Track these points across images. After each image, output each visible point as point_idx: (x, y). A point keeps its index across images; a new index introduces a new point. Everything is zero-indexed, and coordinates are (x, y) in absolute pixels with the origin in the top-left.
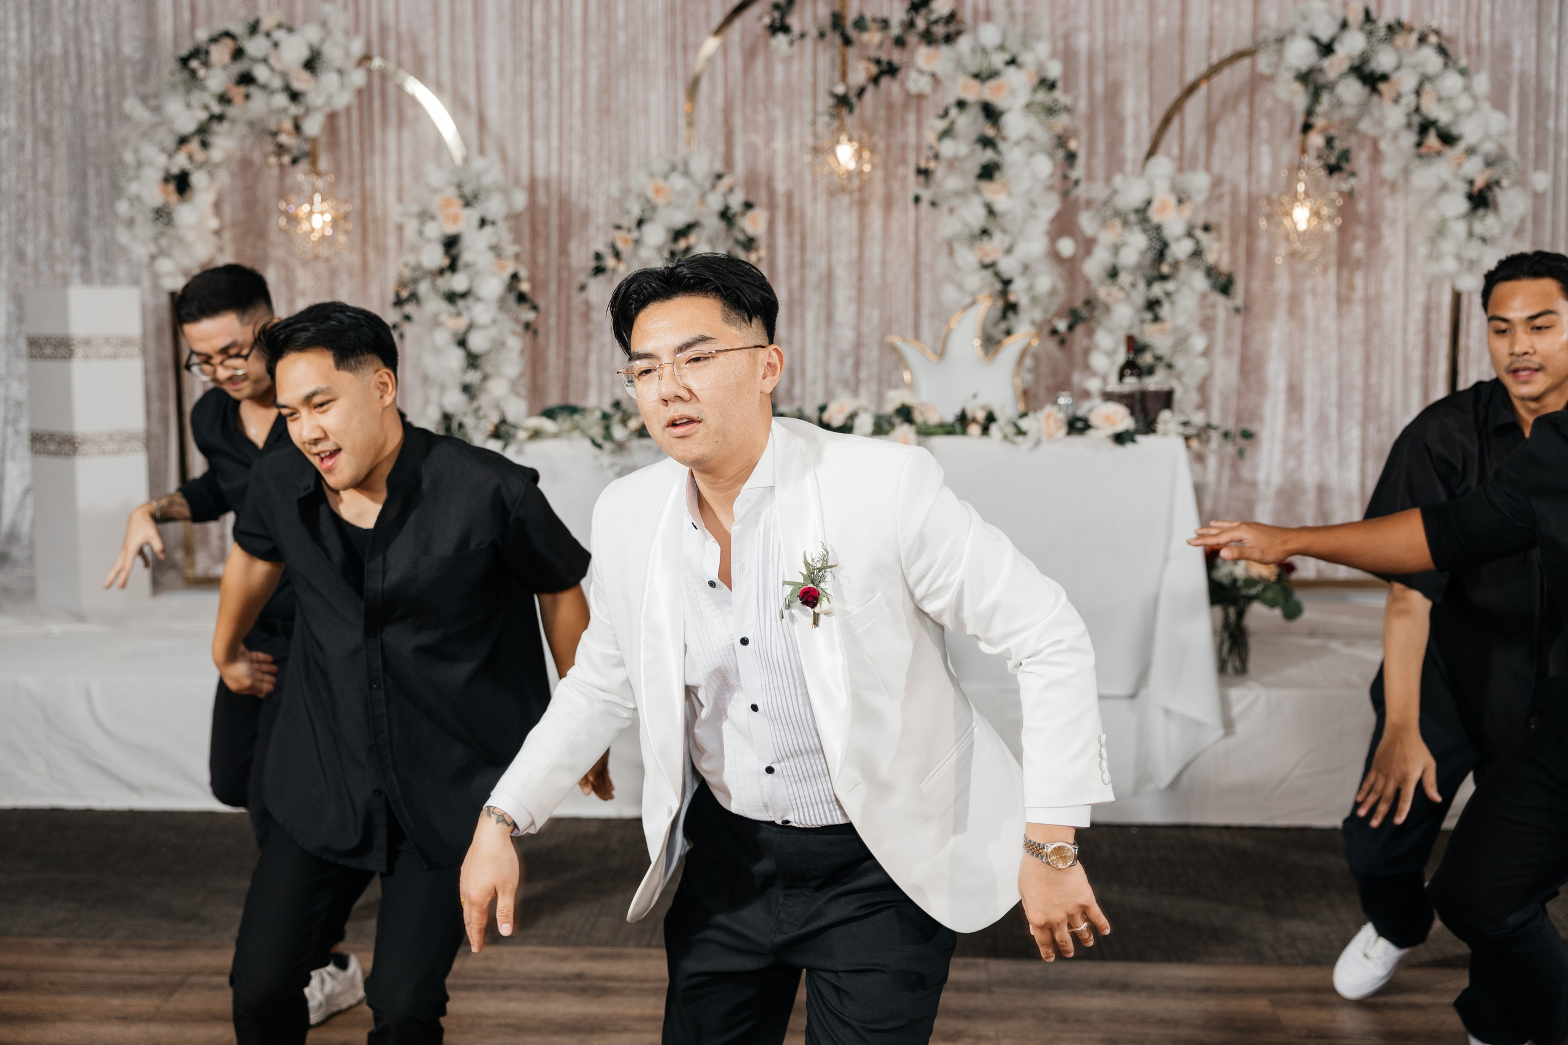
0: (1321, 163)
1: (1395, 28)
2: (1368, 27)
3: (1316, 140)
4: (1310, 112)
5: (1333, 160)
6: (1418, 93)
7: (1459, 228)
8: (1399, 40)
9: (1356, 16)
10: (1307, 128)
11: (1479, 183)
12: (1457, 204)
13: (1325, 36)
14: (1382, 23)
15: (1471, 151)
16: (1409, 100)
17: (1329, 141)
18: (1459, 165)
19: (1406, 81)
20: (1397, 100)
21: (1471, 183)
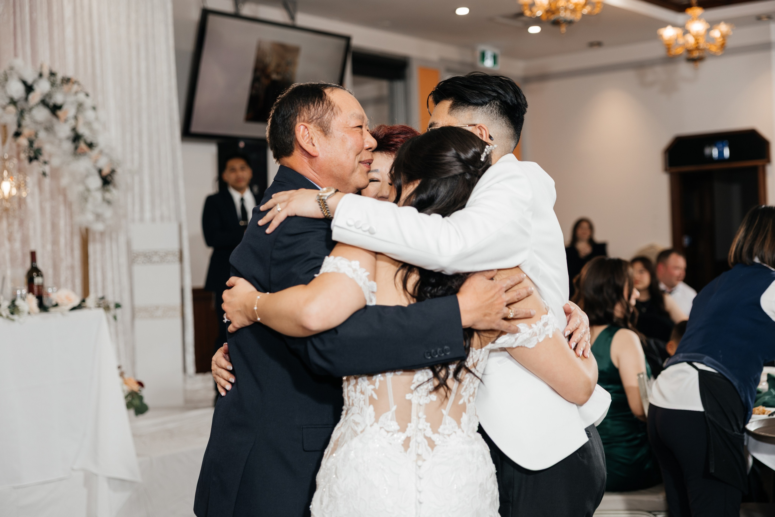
0: (27, 155)
1: (67, 81)
2: (52, 78)
3: (23, 141)
4: (19, 125)
5: (32, 155)
6: (76, 118)
7: (98, 195)
8: (66, 87)
9: (46, 72)
10: (17, 134)
11: (106, 171)
12: (96, 182)
13: (30, 81)
14: (59, 77)
15: (101, 152)
16: (72, 122)
17: (31, 143)
18: (96, 161)
19: (69, 111)
20: (66, 121)
21: (100, 171)
